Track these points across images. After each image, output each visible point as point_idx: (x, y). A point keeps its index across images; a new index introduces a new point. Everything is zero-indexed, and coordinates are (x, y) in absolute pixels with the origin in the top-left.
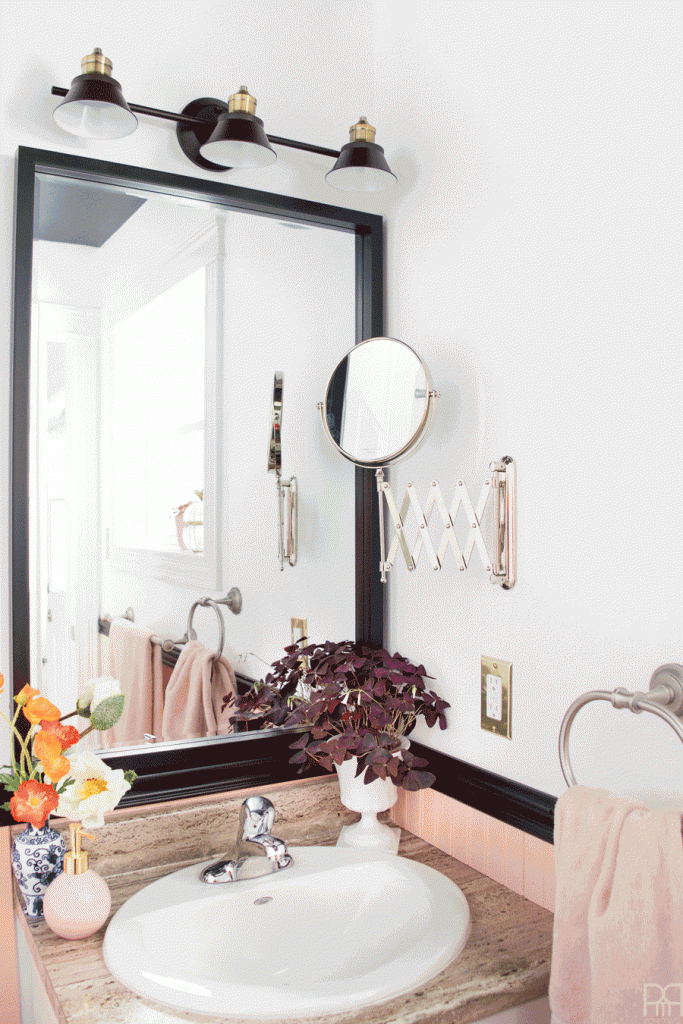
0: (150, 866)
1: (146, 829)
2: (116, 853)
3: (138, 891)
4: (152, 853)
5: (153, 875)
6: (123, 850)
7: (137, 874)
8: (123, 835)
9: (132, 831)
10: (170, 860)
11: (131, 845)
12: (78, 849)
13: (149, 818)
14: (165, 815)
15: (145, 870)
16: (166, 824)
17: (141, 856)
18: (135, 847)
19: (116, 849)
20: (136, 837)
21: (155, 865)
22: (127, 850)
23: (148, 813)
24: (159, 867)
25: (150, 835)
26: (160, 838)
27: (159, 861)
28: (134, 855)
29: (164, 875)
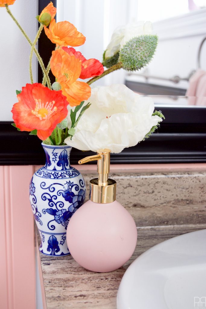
0: (167, 224)
1: (166, 186)
2: (135, 206)
3: (155, 244)
4: (170, 212)
5: (171, 232)
6: (142, 204)
7: (154, 230)
8: (143, 189)
9: (152, 186)
10: (187, 222)
11: (149, 200)
12: (105, 179)
13: (171, 176)
14: (186, 176)
15: (162, 227)
16: (187, 185)
17: (159, 213)
18: (154, 203)
19: (135, 202)
20: (156, 193)
21: (173, 224)
22: (146, 204)
23: (171, 172)
24: (176, 226)
25: (170, 193)
26: (180, 198)
27: (176, 221)
28: (152, 210)
29: (181, 234)
